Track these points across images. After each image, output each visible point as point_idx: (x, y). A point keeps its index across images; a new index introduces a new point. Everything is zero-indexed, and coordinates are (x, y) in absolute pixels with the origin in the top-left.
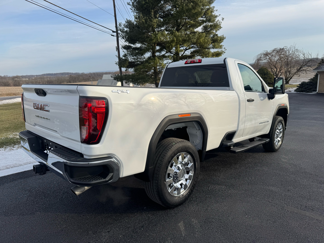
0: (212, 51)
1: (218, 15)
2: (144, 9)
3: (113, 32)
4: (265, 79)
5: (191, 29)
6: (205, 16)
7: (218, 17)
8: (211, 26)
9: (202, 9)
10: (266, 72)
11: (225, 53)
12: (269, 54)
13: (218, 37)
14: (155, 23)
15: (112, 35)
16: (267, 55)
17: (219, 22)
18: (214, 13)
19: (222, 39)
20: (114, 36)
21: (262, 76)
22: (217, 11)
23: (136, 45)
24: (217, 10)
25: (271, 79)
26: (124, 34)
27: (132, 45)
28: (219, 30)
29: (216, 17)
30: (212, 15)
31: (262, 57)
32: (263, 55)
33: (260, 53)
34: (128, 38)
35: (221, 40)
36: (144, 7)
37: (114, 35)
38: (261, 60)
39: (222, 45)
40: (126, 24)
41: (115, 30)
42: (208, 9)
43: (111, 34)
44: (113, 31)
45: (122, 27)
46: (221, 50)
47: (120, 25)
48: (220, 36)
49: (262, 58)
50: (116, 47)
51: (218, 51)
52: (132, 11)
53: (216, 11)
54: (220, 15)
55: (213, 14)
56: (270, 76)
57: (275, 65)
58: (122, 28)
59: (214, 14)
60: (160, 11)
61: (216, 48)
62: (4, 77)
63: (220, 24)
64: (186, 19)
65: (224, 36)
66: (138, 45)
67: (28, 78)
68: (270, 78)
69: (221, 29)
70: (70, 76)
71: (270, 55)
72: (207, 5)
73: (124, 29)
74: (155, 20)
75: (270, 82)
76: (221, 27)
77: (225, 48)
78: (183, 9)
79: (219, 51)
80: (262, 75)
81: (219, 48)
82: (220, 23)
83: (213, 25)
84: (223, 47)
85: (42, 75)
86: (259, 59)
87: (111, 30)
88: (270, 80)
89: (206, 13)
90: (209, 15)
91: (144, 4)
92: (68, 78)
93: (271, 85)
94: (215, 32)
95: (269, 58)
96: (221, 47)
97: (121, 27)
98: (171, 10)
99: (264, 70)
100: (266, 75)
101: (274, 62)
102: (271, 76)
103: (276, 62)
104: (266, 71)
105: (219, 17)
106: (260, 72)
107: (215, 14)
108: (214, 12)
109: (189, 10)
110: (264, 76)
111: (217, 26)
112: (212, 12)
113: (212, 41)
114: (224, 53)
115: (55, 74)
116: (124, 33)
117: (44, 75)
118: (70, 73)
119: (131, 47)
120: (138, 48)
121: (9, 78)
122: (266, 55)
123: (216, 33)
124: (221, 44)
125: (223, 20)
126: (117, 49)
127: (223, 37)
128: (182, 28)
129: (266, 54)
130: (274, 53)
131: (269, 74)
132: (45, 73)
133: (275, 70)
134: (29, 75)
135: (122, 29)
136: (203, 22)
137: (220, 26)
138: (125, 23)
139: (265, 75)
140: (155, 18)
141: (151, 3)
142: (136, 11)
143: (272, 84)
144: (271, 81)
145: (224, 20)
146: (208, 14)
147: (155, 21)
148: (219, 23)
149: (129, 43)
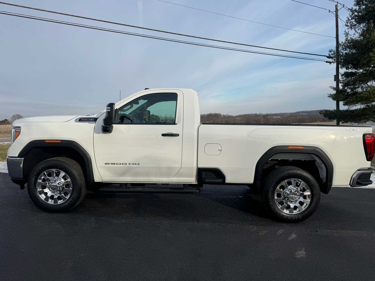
37: (330, 61)
43: (326, 61)
67: (280, 116)
149: (347, 69)
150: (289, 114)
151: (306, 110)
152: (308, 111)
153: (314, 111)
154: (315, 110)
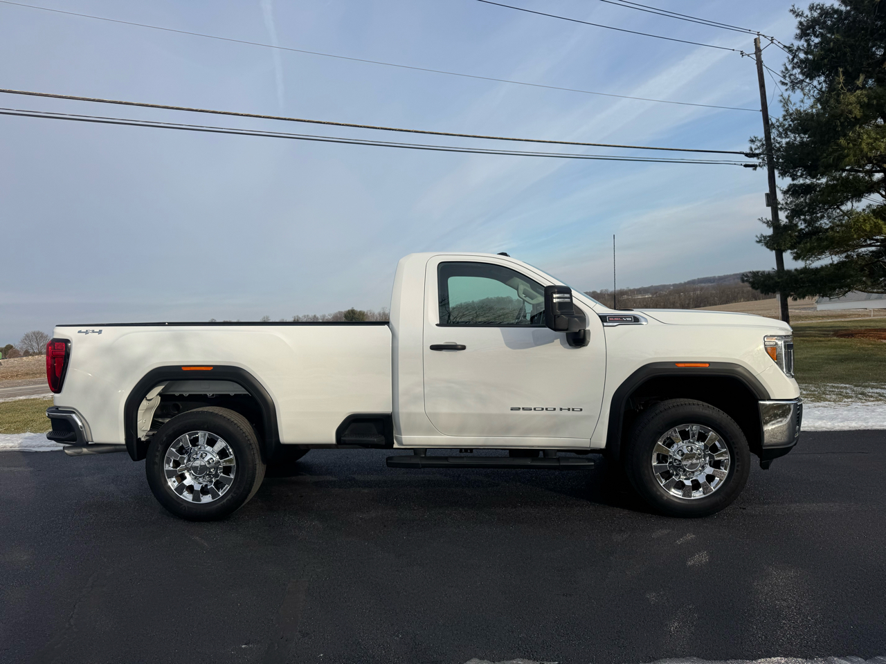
15: (746, 166)
43: (744, 164)
50: (767, 194)
87: (739, 153)
126: (770, 199)
140: (851, 90)
149: (793, 179)
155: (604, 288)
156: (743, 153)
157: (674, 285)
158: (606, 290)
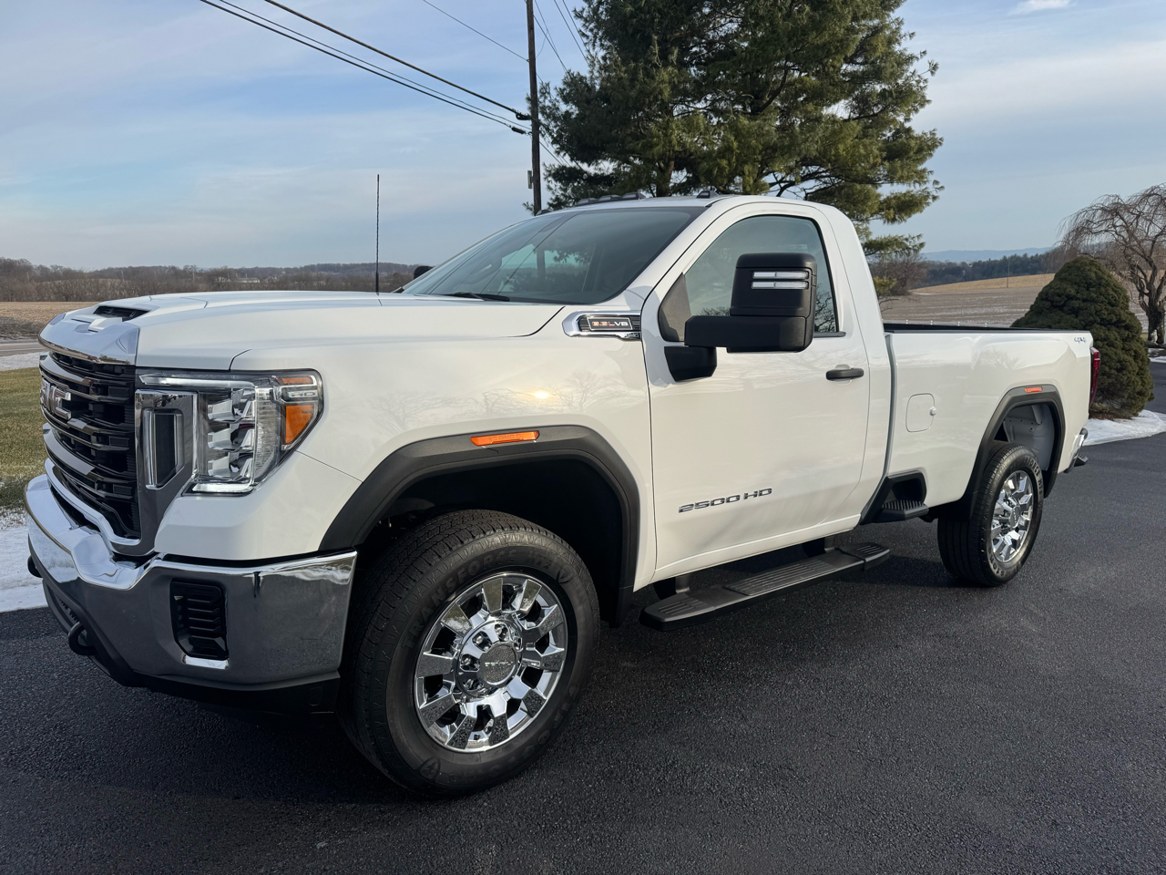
0: (886, 190)
1: (917, 53)
2: (630, 31)
3: (521, 117)
4: (1089, 304)
5: (810, 107)
6: (866, 58)
7: (915, 62)
8: (883, 94)
9: (851, 30)
10: (1093, 275)
11: (937, 202)
12: (1127, 208)
13: (912, 137)
14: (663, 82)
15: (514, 129)
16: (1117, 214)
17: (917, 78)
18: (899, 44)
19: (927, 146)
20: (522, 132)
21: (1078, 293)
22: (914, 38)
23: (601, 166)
24: (912, 35)
25: (1113, 306)
26: (555, 127)
27: (584, 166)
28: (917, 111)
29: (910, 59)
30: (889, 54)
31: (1096, 220)
32: (1100, 212)
33: (1089, 205)
34: (570, 140)
35: (920, 150)
36: (632, 25)
37: (523, 129)
38: (1090, 232)
39: (924, 170)
40: (564, 89)
41: (526, 111)
42: (876, 31)
43: (513, 125)
44: (520, 114)
45: (550, 101)
46: (924, 187)
47: (545, 92)
48: (920, 134)
49: (1095, 226)
50: (530, 172)
51: (908, 192)
52: (585, 40)
53: (908, 37)
54: (924, 53)
55: (897, 48)
56: (1111, 292)
57: (1148, 254)
58: (550, 105)
59: (901, 48)
60: (694, 41)
61: (901, 180)
62: (184, 271)
63: (922, 88)
64: (787, 69)
65: (938, 136)
66: (607, 167)
67: (259, 278)
68: (1110, 303)
69: (927, 106)
70: (395, 274)
71: (1129, 212)
72: (873, 14)
73: (558, 109)
74: (664, 74)
75: (1109, 318)
76: (928, 98)
77: (936, 182)
78: (774, 32)
79: (915, 191)
80: (1076, 287)
81: (916, 182)
82: (921, 84)
83: (890, 92)
84: (931, 178)
85: (306, 268)
86: (1083, 228)
87: (512, 110)
88: (1110, 307)
89: (868, 47)
90: (878, 54)
91: (632, 15)
92: (388, 282)
93: (1113, 328)
94: (902, 121)
95: (1126, 226)
96: (920, 177)
97: (547, 101)
98: (736, 35)
99: (1088, 268)
100: (1094, 289)
101: (1143, 241)
102: (1116, 292)
103: (1154, 242)
104: (1096, 273)
105: (921, 61)
106: (1070, 275)
107: (905, 49)
108: (902, 41)
109: (798, 34)
110: (1085, 293)
111: (908, 97)
112: (890, 41)
113: (884, 154)
114: (930, 200)
115: (346, 267)
116: (556, 122)
117: (312, 268)
118: (396, 265)
119: (581, 172)
120: (608, 176)
121: (200, 274)
122: (1110, 212)
123: (907, 125)
124: (920, 168)
125: (932, 73)
126: (531, 180)
127: (933, 139)
128: (769, 102)
129: (1114, 210)
130: (1147, 207)
131: (1108, 285)
132: (316, 263)
133: (1149, 273)
134: (265, 267)
135: (550, 108)
136: (857, 79)
137: (923, 97)
138: (562, 87)
139: (1088, 289)
140: (665, 66)
141: (659, 11)
142: (600, 40)
143: (1118, 327)
144: (1114, 313)
145: (937, 72)
146: (875, 49)
147: (666, 77)
148: (918, 82)
149: (572, 160)
150: (284, 272)
151: (335, 263)
152: (338, 265)
153: (358, 265)
154: (360, 263)
155: (190, 264)
156: (515, 112)
157: (287, 270)
158: (194, 267)
